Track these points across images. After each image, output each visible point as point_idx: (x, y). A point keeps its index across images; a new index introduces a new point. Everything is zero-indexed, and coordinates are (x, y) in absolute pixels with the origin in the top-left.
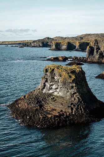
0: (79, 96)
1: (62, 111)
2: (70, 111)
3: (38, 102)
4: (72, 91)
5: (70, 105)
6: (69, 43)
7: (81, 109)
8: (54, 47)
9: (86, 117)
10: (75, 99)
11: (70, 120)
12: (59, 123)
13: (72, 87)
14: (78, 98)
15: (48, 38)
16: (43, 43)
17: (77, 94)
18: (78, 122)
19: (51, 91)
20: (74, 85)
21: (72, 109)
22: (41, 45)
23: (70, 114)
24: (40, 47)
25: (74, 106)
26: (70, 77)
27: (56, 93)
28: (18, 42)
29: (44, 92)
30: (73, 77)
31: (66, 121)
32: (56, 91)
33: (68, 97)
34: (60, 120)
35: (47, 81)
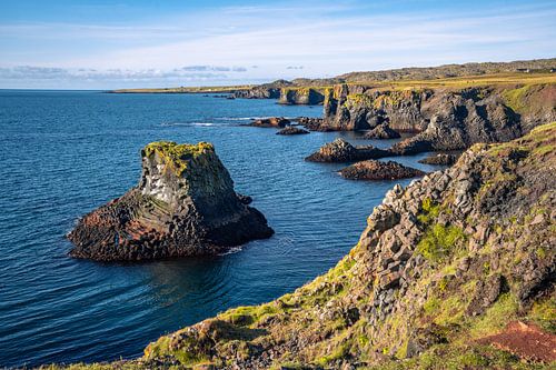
0: (191, 203)
1: (154, 230)
2: (167, 231)
3: (122, 212)
4: (180, 193)
5: (170, 220)
6: (312, 91)
7: (190, 228)
8: (285, 98)
9: (196, 242)
10: (183, 208)
11: (160, 250)
12: (135, 254)
13: (181, 185)
14: (189, 206)
15: (282, 82)
16: (270, 91)
17: (189, 198)
18: (176, 252)
19: (154, 192)
20: (184, 181)
21: (172, 227)
22: (267, 94)
23: (164, 238)
24: (265, 97)
25: (178, 221)
26: (179, 166)
27: (159, 196)
28: (221, 90)
29: (143, 193)
30: (184, 166)
31: (151, 251)
32: (160, 192)
33: (174, 204)
34: (140, 248)
35: (147, 173)
